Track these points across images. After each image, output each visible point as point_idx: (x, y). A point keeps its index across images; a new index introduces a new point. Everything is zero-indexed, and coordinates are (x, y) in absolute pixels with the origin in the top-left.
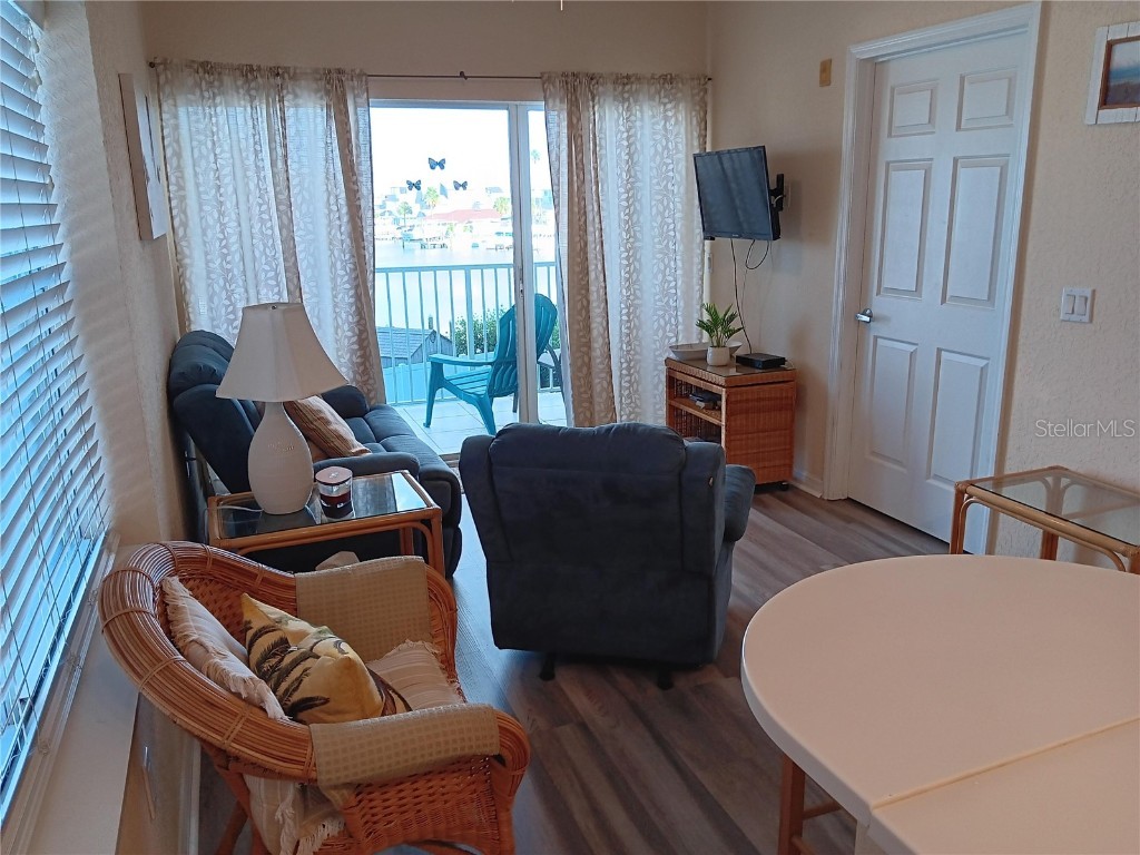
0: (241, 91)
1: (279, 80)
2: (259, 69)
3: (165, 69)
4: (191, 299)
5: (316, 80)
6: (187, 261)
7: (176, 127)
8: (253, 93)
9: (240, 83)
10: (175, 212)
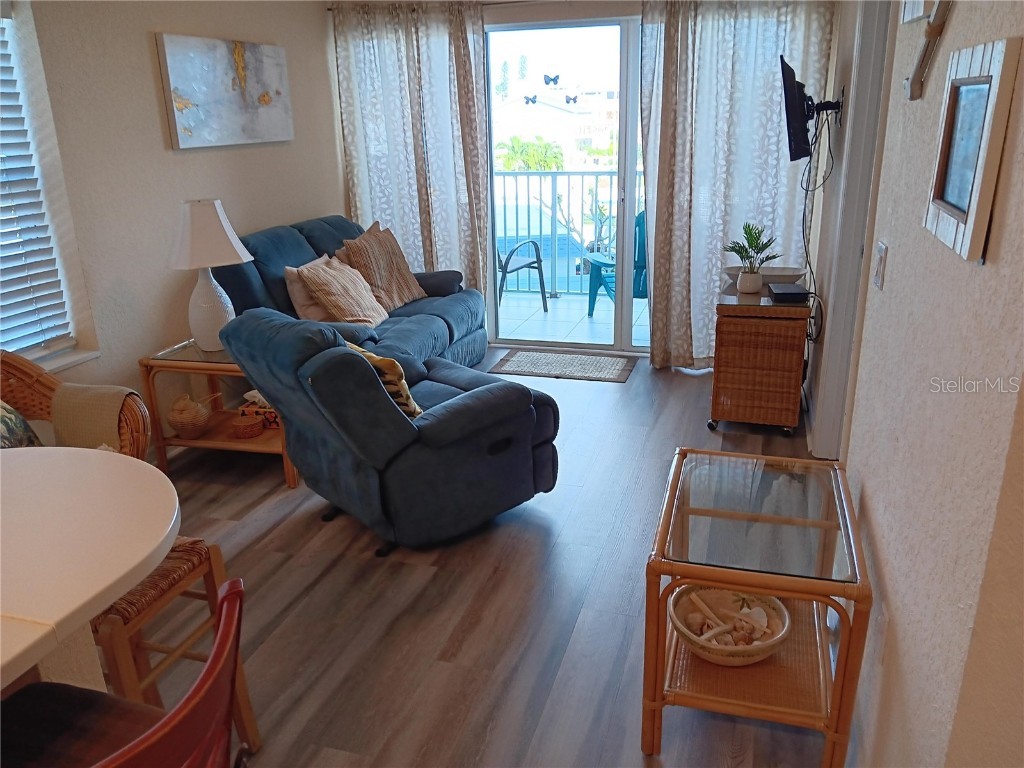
0: (389, 26)
1: (415, 15)
2: (400, 6)
3: (338, 13)
4: (358, 190)
5: (443, 12)
6: (355, 161)
7: (347, 57)
8: (396, 26)
9: (387, 19)
10: (344, 124)
